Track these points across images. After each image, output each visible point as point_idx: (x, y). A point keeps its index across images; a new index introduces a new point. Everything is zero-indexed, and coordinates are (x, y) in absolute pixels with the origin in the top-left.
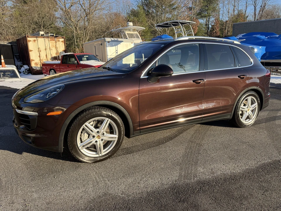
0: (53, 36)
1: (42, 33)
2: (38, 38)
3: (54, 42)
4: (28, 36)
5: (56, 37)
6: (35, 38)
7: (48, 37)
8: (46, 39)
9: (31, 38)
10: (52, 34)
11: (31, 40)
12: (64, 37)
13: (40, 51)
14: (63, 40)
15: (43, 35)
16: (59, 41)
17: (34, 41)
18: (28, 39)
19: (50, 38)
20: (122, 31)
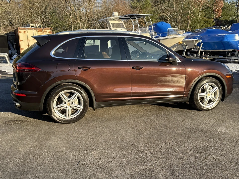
0: (41, 27)
1: (32, 25)
2: (27, 30)
3: (42, 32)
4: (19, 28)
5: (44, 28)
6: (25, 29)
7: (36, 28)
8: (35, 30)
9: (22, 29)
10: (40, 26)
11: (21, 31)
12: (50, 28)
13: (29, 41)
14: (50, 30)
15: (33, 27)
16: (46, 32)
17: (25, 32)
18: (20, 30)
19: (38, 29)
20: (107, 21)
